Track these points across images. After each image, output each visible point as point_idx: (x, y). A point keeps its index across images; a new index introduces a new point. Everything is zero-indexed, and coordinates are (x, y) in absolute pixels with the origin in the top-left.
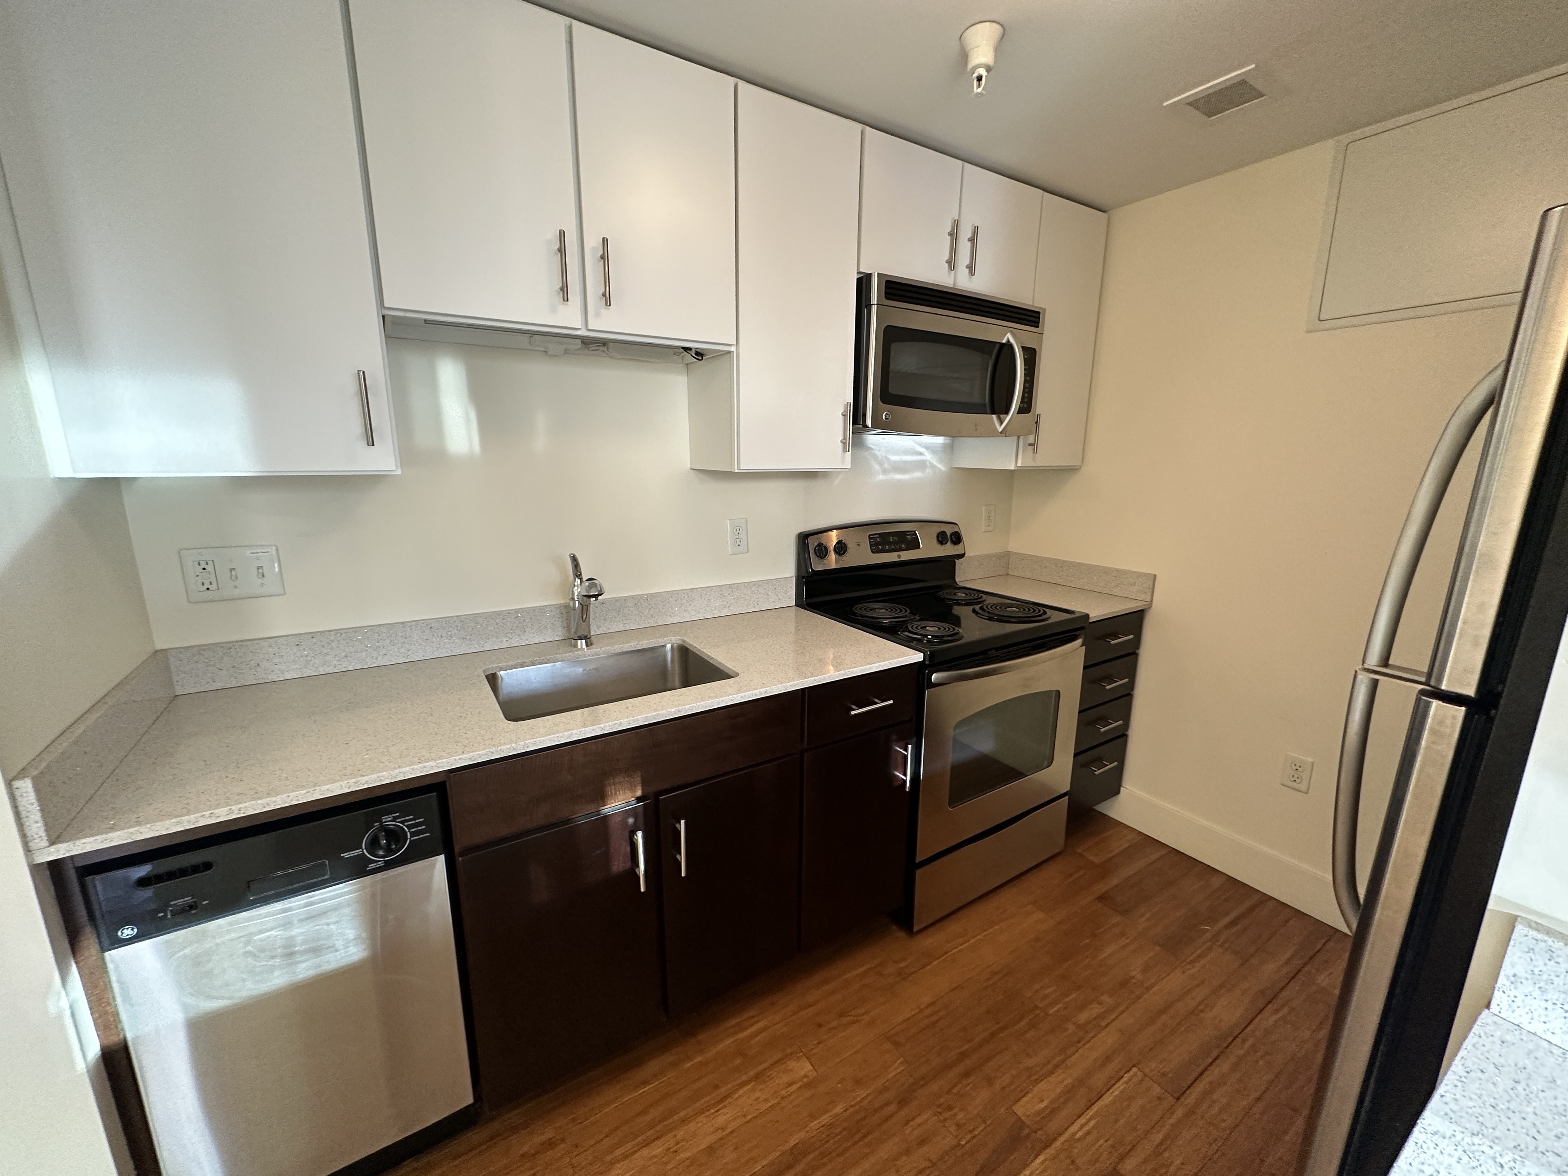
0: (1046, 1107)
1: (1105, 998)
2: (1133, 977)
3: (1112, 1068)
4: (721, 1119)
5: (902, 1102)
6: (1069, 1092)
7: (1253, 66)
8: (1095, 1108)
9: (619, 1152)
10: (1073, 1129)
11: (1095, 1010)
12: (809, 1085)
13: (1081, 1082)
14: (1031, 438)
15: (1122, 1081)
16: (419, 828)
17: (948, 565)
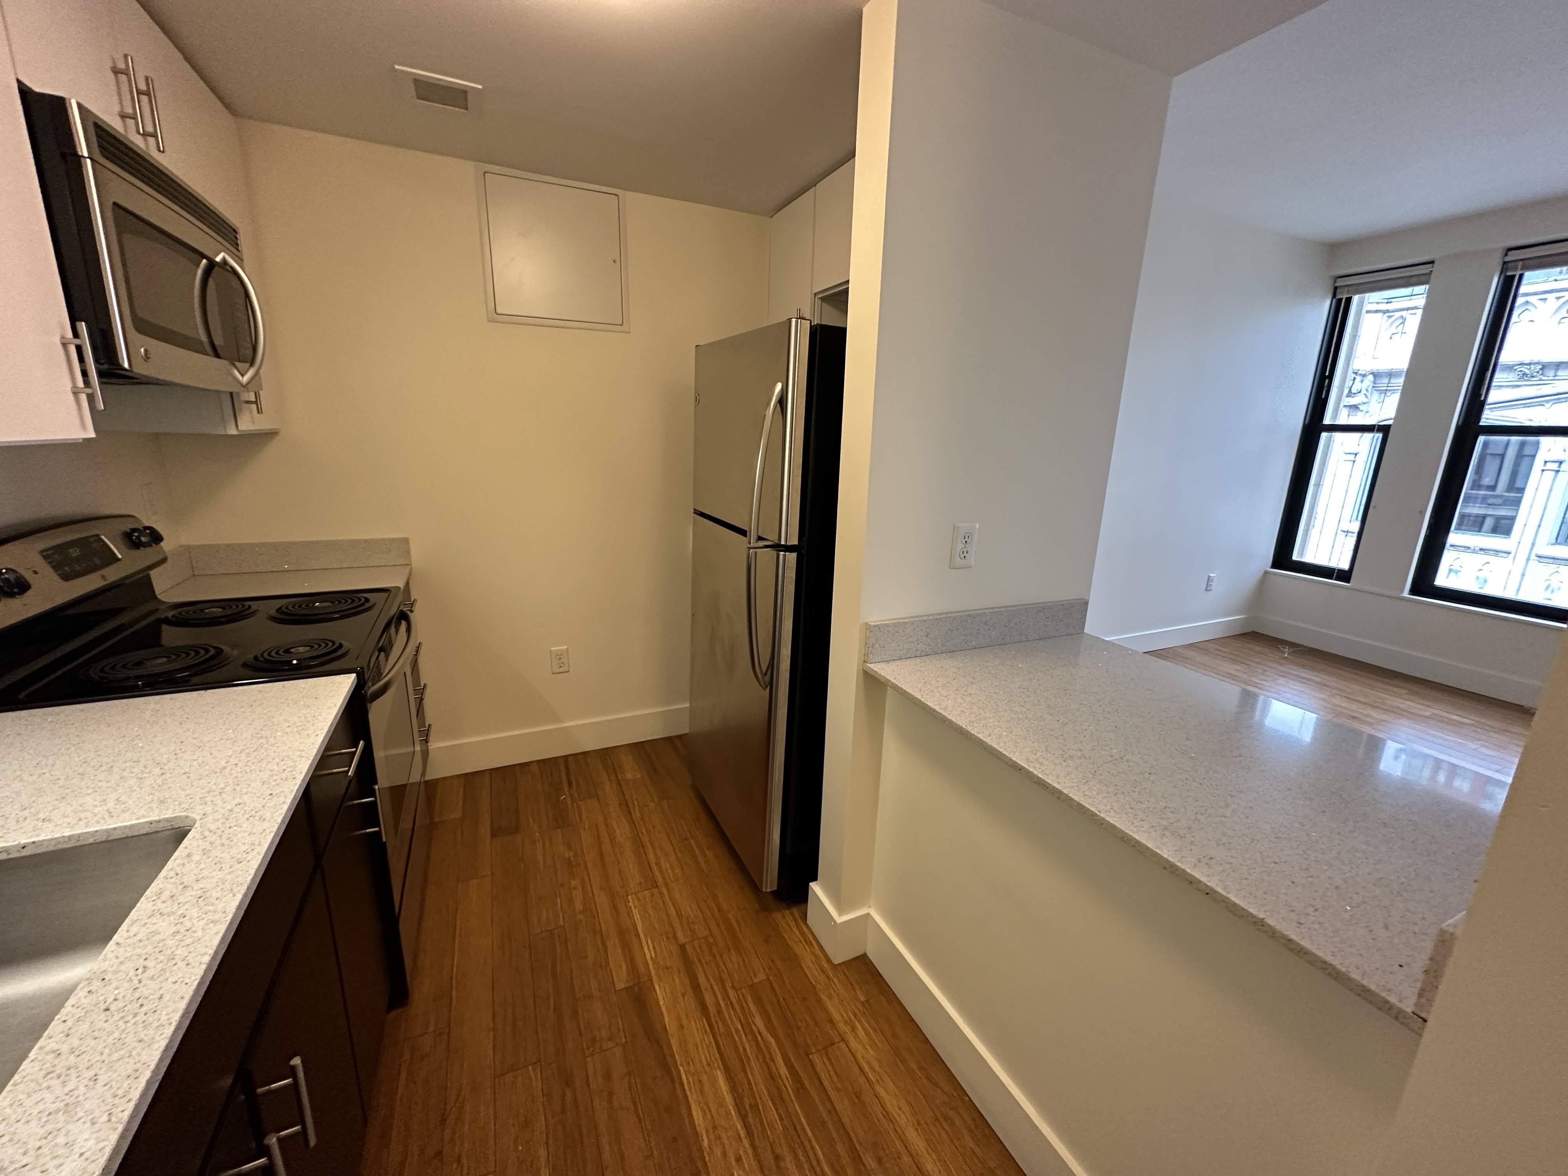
0: (627, 966)
1: (574, 884)
2: (569, 858)
3: (622, 910)
6: (624, 945)
7: (479, 86)
8: (642, 935)
10: (648, 956)
13: (621, 936)
14: (249, 394)
15: (633, 908)
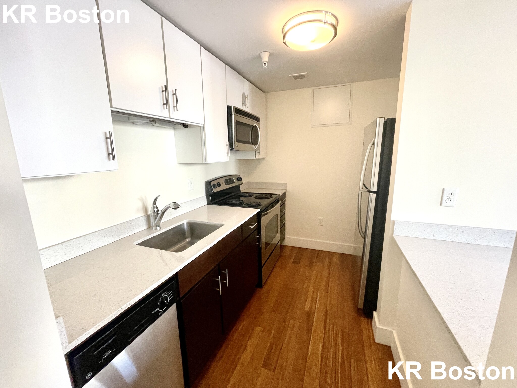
0: (310, 306)
1: (306, 282)
2: (308, 275)
3: (315, 293)
4: (249, 351)
5: (284, 321)
6: (312, 301)
7: (306, 73)
8: (317, 301)
9: (229, 376)
10: (316, 308)
11: (306, 284)
12: (263, 331)
13: (312, 298)
14: (258, 151)
15: (318, 294)
16: (171, 295)
17: (238, 187)
